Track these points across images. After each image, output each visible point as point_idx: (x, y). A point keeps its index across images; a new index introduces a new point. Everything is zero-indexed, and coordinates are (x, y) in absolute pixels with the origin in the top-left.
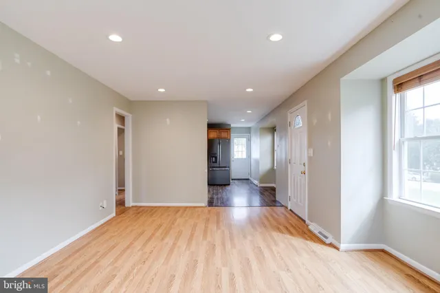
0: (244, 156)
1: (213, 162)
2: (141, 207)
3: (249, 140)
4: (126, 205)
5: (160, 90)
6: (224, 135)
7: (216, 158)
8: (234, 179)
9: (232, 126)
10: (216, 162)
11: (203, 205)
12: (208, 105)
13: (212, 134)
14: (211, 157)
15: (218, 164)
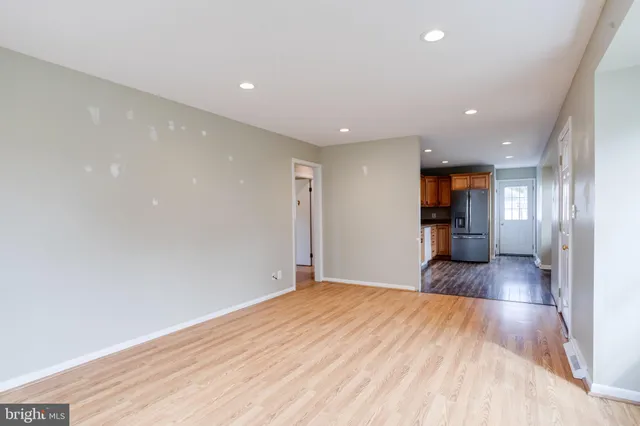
0: (525, 217)
1: (459, 226)
2: (331, 283)
3: (533, 190)
4: (316, 280)
5: (343, 130)
6: (479, 182)
7: (464, 219)
8: (505, 255)
9: (497, 166)
10: (463, 226)
11: (413, 289)
12: (423, 142)
13: (459, 183)
14: (456, 218)
15: (467, 230)
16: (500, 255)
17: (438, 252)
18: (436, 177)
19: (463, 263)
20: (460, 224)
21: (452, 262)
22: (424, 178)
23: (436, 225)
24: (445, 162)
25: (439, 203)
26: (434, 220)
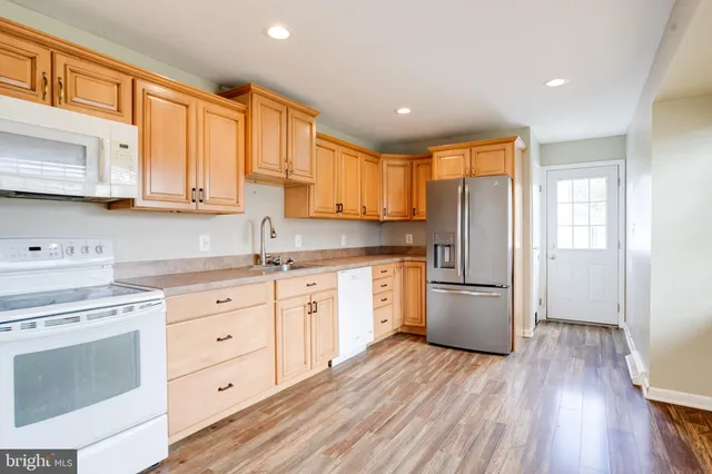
0: (601, 243)
1: (444, 265)
3: (619, 184)
6: (488, 161)
7: (451, 246)
8: (557, 322)
9: (540, 133)
10: (452, 264)
13: (448, 165)
14: (436, 246)
15: (460, 273)
16: (548, 322)
17: (404, 317)
18: (408, 156)
19: (449, 352)
20: (447, 259)
21: (427, 346)
22: (379, 158)
23: (398, 259)
24: (404, 111)
25: (413, 211)
26: (409, 248)
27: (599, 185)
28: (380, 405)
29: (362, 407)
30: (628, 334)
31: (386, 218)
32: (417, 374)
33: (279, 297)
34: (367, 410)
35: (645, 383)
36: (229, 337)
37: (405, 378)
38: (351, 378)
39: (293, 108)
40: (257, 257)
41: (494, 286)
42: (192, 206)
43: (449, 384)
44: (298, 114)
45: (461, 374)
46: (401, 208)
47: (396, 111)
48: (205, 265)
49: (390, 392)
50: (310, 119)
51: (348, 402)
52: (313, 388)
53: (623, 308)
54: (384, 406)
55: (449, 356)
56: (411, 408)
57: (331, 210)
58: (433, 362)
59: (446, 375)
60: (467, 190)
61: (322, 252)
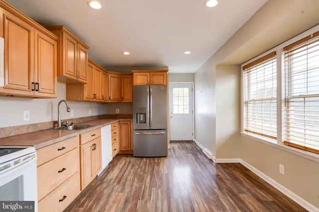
0: (187, 112)
1: (141, 122)
3: (193, 91)
6: (157, 80)
10: (145, 121)
13: (140, 79)
14: (137, 114)
15: (148, 125)
18: (119, 73)
19: (145, 159)
20: (142, 119)
21: (134, 158)
22: (107, 73)
23: (118, 120)
24: (126, 53)
25: (122, 98)
26: (118, 115)
27: (187, 90)
28: (134, 187)
29: (127, 190)
30: (198, 143)
31: (110, 101)
32: (139, 170)
33: (82, 143)
34: (131, 191)
35: (214, 158)
36: (64, 169)
37: (136, 174)
38: (111, 179)
39: (80, 43)
40: (55, 123)
41: (161, 130)
42: (32, 93)
43: (154, 172)
44: (81, 47)
45: (156, 167)
46: (116, 97)
47: (123, 53)
48: (28, 129)
49: (133, 180)
50: (85, 50)
51: (119, 190)
52: (96, 188)
53: (194, 134)
54: (136, 187)
55: (146, 161)
56: (148, 185)
57: (91, 97)
58: (141, 165)
59: (151, 169)
60: (151, 90)
61: (82, 118)
